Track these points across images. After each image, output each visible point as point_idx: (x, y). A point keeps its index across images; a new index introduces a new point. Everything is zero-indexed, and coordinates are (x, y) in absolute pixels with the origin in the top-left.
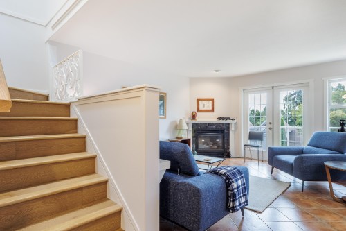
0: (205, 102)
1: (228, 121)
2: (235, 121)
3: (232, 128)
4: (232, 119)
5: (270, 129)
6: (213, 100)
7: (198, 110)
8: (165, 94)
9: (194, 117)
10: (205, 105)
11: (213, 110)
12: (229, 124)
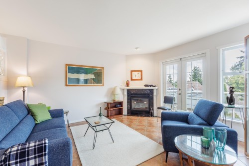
0: (136, 73)
1: (152, 88)
2: (156, 88)
3: (155, 93)
4: (155, 86)
5: (180, 94)
6: (141, 71)
7: (132, 79)
8: (103, 68)
9: (128, 84)
10: (136, 75)
11: (141, 79)
12: (153, 90)
